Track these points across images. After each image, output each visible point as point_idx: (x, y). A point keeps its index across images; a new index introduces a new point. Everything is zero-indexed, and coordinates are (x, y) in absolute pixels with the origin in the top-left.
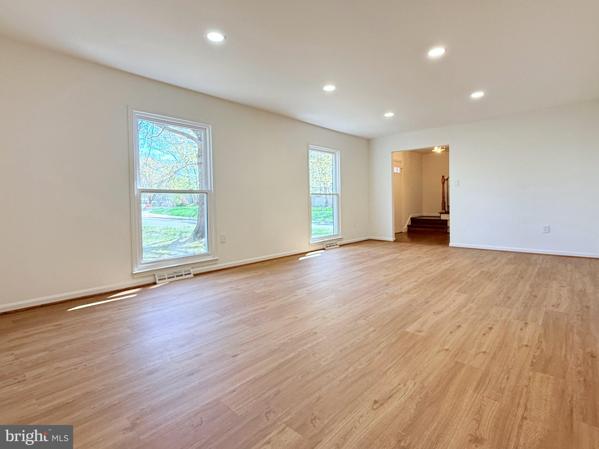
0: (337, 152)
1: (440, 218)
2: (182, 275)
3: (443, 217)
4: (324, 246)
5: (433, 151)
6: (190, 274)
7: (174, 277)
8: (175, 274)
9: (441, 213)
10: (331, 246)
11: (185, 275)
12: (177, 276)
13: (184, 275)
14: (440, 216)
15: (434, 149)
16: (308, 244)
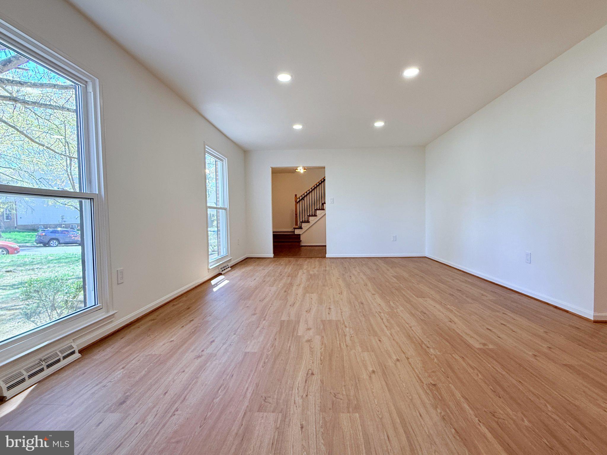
0: (225, 159)
1: (294, 233)
2: (59, 361)
3: (297, 232)
4: (219, 270)
5: (296, 171)
6: (73, 353)
7: (42, 370)
8: (43, 363)
9: (295, 228)
10: (225, 270)
11: (64, 358)
12: (49, 366)
13: (62, 359)
14: (293, 231)
15: (297, 169)
16: (207, 270)
